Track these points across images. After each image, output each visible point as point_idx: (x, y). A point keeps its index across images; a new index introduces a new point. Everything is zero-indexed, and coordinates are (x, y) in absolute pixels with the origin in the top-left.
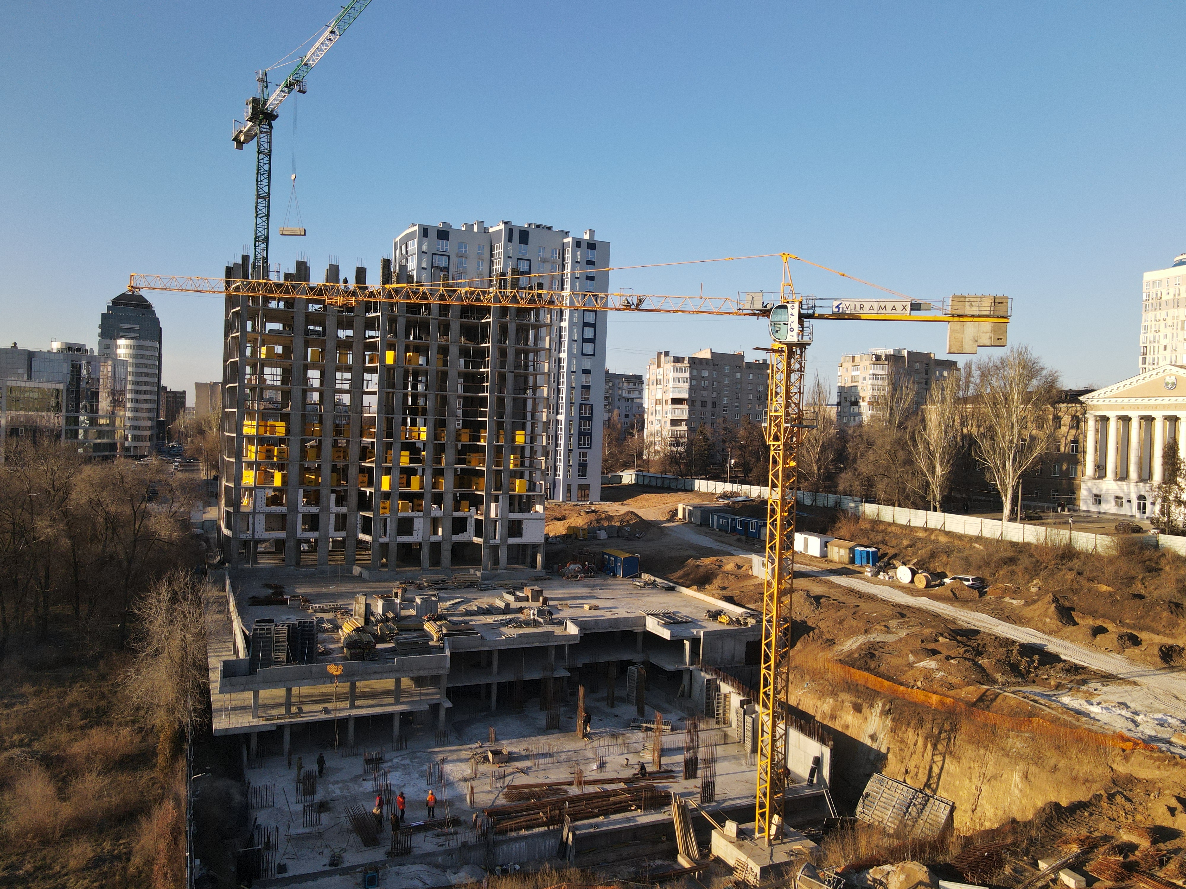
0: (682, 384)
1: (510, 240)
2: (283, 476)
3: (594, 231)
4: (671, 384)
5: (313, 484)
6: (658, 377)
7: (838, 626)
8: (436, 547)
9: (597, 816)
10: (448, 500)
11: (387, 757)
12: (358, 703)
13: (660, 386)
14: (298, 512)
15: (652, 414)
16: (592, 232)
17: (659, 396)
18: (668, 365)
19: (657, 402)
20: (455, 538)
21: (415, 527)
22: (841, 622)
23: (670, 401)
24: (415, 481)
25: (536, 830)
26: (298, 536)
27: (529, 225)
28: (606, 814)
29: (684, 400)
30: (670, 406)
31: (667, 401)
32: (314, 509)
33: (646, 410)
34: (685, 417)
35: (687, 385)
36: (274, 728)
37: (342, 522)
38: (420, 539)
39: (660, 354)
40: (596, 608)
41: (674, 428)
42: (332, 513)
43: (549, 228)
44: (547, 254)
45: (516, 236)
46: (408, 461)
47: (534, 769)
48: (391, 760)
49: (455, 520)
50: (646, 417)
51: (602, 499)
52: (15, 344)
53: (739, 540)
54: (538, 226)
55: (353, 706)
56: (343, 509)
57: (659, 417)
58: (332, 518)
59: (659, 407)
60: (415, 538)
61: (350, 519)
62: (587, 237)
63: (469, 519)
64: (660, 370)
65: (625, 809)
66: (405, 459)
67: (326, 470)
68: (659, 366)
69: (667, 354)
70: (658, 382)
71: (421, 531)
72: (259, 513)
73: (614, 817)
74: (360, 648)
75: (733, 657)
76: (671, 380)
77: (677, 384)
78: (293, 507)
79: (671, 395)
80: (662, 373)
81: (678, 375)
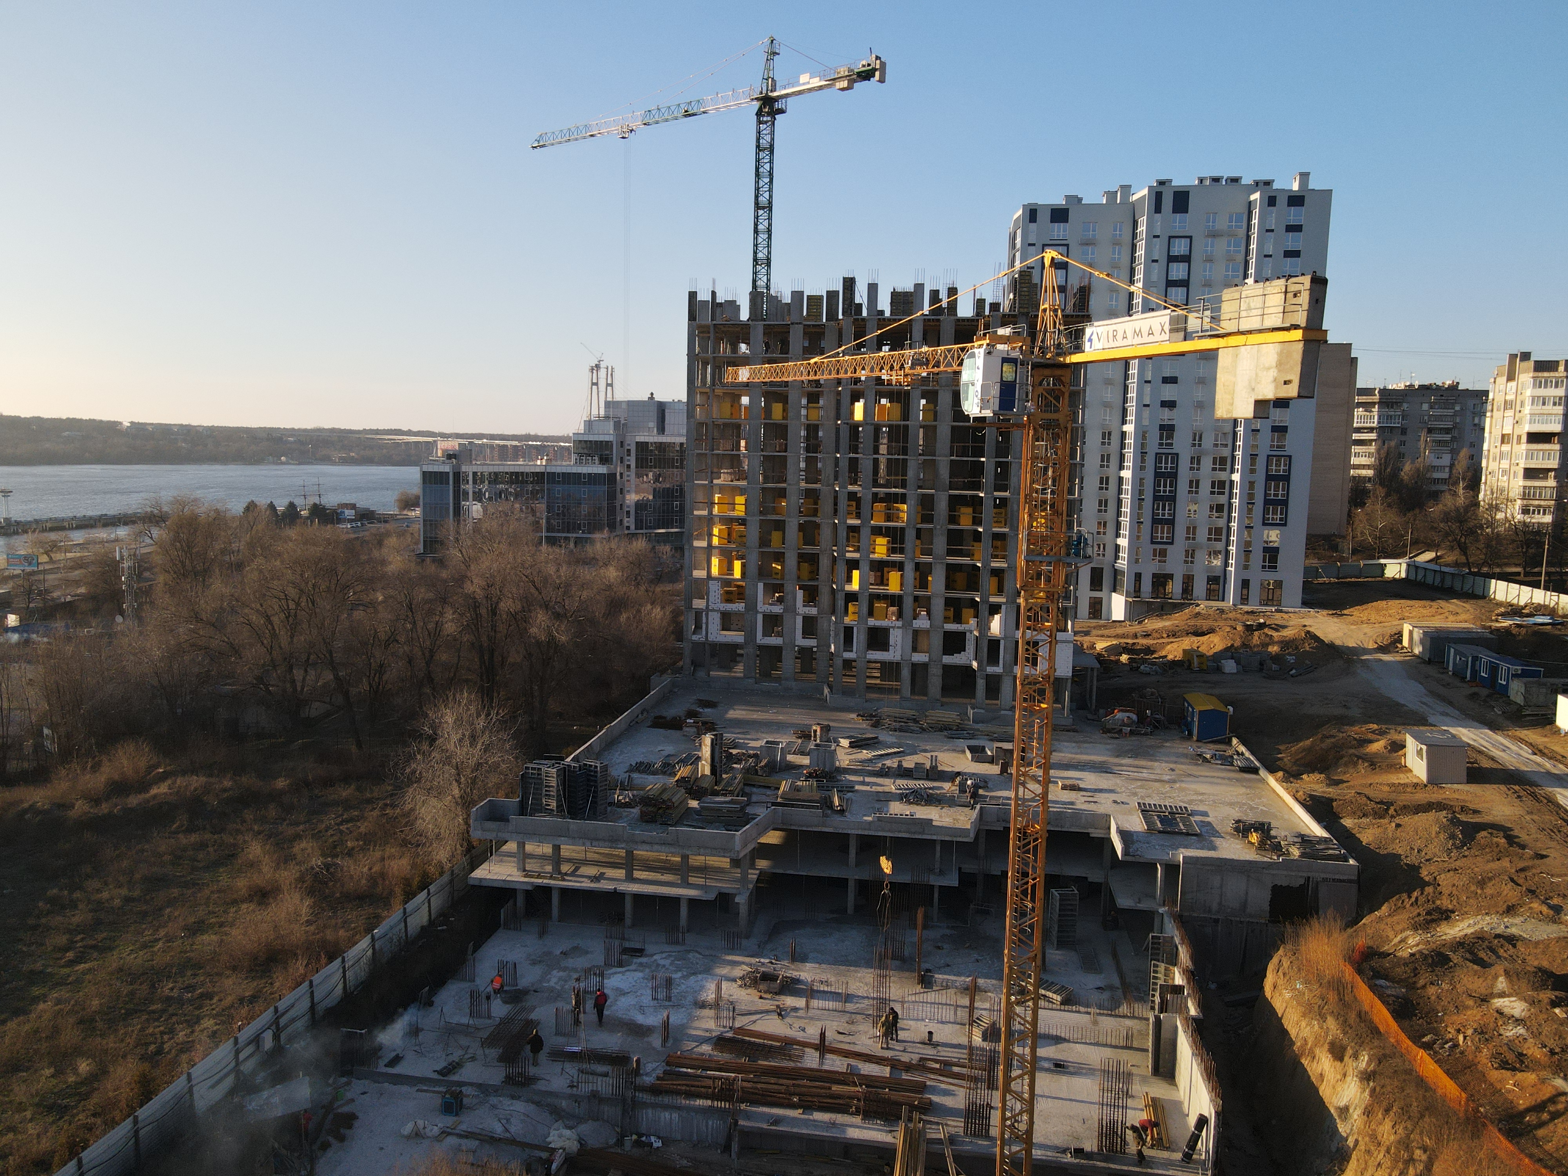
0: (1549, 408)
1: (1158, 209)
2: (743, 566)
3: (1308, 174)
4: (1527, 409)
5: (779, 576)
6: (1508, 398)
7: (1473, 888)
8: (920, 672)
9: (794, 1106)
10: (938, 605)
11: (650, 948)
12: (637, 874)
13: (1509, 413)
14: (757, 612)
15: (1494, 459)
16: (1304, 177)
17: (1507, 430)
18: (1526, 377)
19: (1505, 439)
20: (947, 660)
21: (892, 641)
22: (1482, 884)
23: (1524, 438)
24: (894, 577)
25: (700, 1102)
26: (758, 641)
27: (1201, 180)
28: (808, 1107)
29: (1553, 435)
30: (1524, 446)
31: (1519, 437)
32: (777, 609)
33: (1485, 453)
34: (1554, 463)
35: (1560, 409)
36: (530, 888)
37: (810, 626)
38: (898, 658)
39: (1513, 357)
40: (1074, 788)
41: (1529, 483)
42: (798, 614)
43: (1235, 180)
44: (1222, 224)
45: (1168, 202)
46: (885, 551)
47: (801, 1013)
48: (652, 955)
49: (947, 635)
50: (1484, 464)
51: (1306, 604)
52: (652, 394)
53: (1473, 696)
54: (1216, 180)
55: (630, 878)
56: (813, 611)
57: (1505, 464)
58: (799, 621)
59: (1506, 448)
60: (892, 655)
61: (822, 624)
62: (1295, 187)
63: (968, 634)
64: (1513, 384)
65: (843, 1109)
66: (881, 549)
67: (791, 560)
68: (1511, 377)
69: (1526, 356)
70: (1508, 405)
71: (899, 647)
72: (713, 610)
73: (818, 1116)
74: (655, 805)
75: (1244, 905)
76: (1528, 402)
77: (1539, 408)
78: (752, 607)
79: (1527, 428)
80: (1514, 390)
81: (1542, 392)
